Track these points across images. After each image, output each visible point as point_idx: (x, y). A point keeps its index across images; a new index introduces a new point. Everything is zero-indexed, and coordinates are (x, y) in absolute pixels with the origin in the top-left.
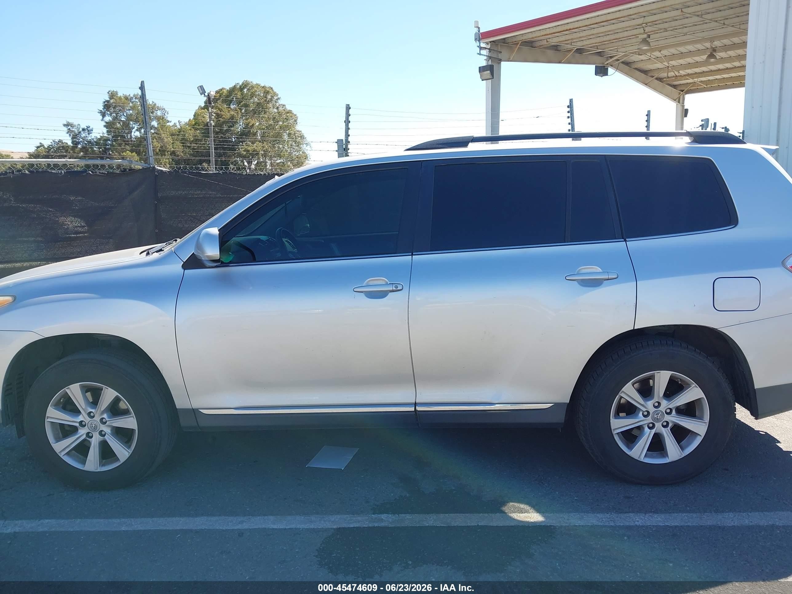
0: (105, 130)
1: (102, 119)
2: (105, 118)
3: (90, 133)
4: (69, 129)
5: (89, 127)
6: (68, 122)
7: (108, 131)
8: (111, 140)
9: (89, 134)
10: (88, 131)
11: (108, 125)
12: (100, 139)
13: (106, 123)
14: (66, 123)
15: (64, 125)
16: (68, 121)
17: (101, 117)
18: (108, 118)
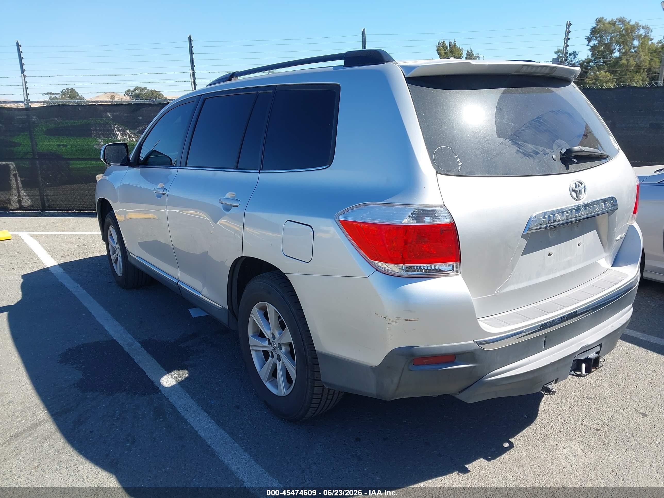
0: (590, 53)
1: (588, 44)
2: (590, 43)
3: (576, 57)
4: (559, 55)
5: (576, 52)
6: (559, 50)
7: (592, 55)
8: (593, 61)
9: (574, 58)
10: (574, 55)
11: (593, 49)
12: (584, 62)
13: (591, 47)
14: (557, 50)
15: (556, 52)
16: (559, 48)
17: (587, 43)
18: (593, 43)
